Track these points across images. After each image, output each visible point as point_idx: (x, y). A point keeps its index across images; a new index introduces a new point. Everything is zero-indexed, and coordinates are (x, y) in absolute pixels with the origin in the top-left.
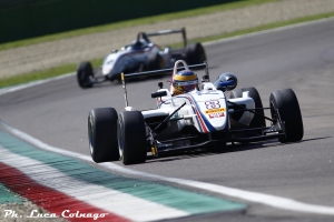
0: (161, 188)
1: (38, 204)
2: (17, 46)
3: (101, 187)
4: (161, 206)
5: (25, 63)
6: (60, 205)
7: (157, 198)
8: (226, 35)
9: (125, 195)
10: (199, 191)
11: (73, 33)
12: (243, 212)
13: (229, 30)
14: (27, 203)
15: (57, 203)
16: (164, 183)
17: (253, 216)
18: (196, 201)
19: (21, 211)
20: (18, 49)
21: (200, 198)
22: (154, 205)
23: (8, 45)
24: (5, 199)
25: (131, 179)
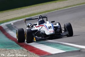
0: (58, 45)
1: (27, 49)
2: (21, 9)
3: (43, 45)
4: (59, 50)
5: (23, 13)
6: (32, 50)
7: (57, 47)
8: (75, 5)
9: (49, 47)
10: (68, 46)
11: (35, 5)
12: (79, 51)
13: (75, 4)
14: (24, 49)
15: (32, 49)
16: (59, 44)
17: (82, 52)
18: (67, 48)
19: (23, 51)
20: (21, 10)
21: (69, 47)
22: (57, 49)
23: (19, 8)
24: (18, 48)
25: (51, 43)
